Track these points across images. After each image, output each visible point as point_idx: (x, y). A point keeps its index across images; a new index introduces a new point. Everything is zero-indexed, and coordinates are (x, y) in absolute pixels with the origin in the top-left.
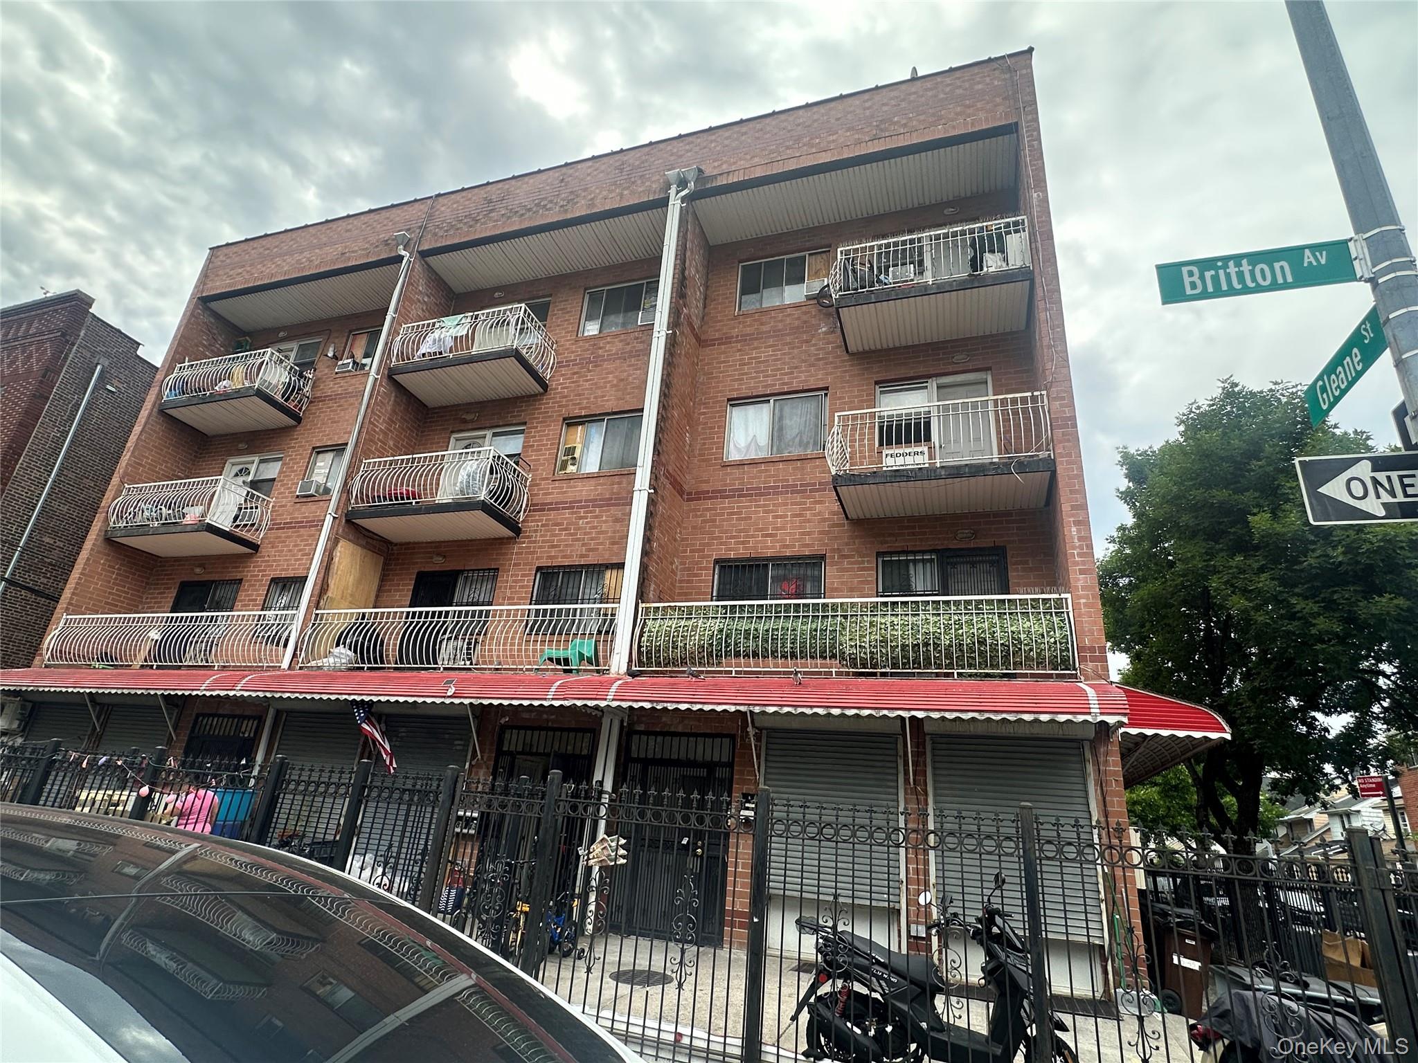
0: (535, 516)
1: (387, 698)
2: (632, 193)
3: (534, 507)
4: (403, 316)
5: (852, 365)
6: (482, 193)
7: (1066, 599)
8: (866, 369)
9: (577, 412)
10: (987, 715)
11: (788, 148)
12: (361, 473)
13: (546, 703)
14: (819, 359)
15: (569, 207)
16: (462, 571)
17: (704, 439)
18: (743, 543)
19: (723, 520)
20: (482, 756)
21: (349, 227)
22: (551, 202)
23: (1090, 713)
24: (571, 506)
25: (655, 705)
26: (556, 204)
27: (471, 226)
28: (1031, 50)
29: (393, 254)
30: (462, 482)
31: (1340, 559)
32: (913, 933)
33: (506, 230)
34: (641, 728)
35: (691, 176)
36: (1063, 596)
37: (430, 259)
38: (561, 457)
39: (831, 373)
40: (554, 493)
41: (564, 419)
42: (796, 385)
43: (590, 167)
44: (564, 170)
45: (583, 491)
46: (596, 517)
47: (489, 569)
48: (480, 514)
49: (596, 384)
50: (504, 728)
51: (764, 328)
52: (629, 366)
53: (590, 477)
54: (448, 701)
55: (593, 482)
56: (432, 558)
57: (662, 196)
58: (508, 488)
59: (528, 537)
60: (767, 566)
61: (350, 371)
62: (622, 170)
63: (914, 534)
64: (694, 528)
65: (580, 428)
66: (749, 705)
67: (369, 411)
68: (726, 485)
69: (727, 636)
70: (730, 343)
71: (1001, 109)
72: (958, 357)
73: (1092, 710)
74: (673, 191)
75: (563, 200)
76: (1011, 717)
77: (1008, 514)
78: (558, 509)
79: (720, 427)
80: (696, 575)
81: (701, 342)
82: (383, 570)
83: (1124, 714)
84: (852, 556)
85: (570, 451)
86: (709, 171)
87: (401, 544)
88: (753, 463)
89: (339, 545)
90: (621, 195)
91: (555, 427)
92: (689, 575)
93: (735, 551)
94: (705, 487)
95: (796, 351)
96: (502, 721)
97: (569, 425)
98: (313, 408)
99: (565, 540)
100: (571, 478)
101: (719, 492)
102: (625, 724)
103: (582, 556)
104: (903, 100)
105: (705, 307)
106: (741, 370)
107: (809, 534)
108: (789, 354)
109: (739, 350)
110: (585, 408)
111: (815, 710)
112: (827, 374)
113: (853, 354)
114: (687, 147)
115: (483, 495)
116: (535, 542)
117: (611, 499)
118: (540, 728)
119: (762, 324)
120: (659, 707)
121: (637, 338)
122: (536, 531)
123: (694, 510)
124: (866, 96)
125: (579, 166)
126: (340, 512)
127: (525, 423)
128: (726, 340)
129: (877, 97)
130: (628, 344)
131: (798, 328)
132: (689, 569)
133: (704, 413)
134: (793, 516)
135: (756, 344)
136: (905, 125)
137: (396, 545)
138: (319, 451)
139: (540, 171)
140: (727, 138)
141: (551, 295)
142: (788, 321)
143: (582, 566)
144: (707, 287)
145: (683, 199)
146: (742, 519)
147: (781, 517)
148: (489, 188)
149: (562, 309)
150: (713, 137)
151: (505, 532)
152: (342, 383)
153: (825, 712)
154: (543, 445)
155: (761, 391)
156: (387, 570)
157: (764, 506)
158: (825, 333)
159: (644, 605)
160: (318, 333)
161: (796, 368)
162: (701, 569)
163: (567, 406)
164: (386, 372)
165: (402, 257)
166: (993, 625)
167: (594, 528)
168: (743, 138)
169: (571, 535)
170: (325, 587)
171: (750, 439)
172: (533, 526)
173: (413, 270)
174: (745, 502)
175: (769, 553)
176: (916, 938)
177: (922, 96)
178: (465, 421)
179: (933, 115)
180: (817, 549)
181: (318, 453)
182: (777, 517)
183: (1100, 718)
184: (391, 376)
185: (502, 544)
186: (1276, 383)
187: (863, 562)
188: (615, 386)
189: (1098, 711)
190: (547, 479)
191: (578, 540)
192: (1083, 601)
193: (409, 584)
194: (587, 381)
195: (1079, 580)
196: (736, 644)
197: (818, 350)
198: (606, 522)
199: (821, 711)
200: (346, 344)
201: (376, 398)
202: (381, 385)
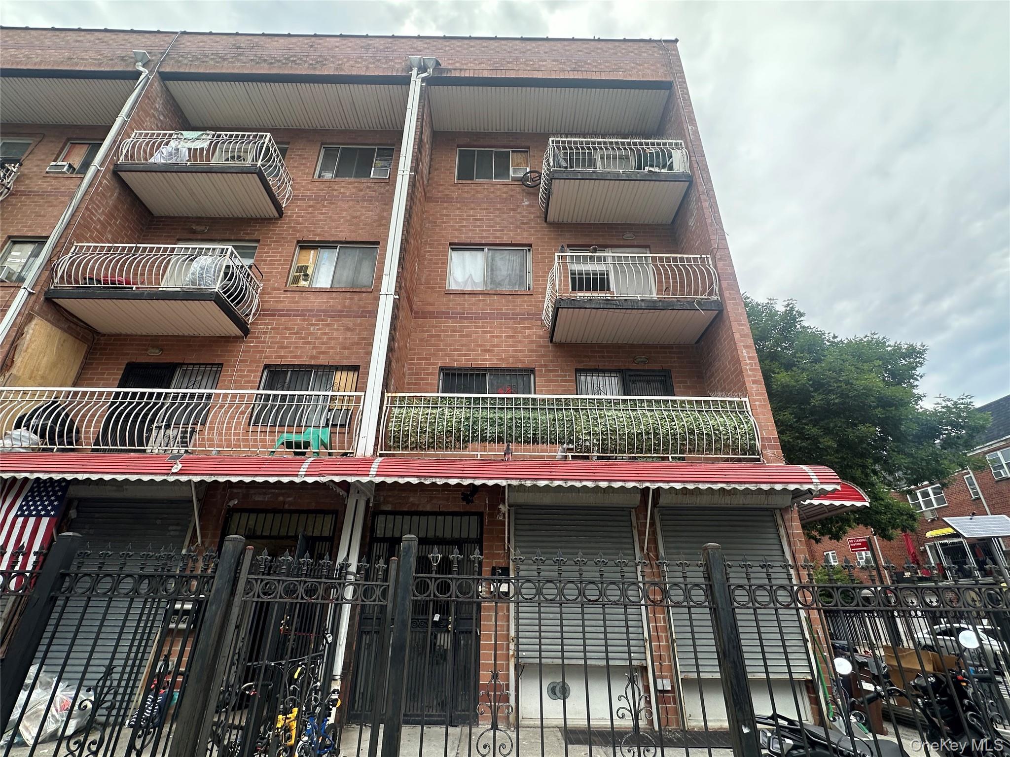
0: (265, 320)
1: (86, 476)
2: (377, 67)
3: (263, 312)
4: (136, 121)
5: (550, 231)
6: (231, 40)
7: (745, 402)
8: (561, 235)
9: (311, 237)
10: (733, 486)
11: (508, 63)
12: (70, 255)
13: (297, 480)
14: (525, 224)
15: (318, 66)
16: (181, 365)
17: (429, 271)
18: (465, 355)
19: (448, 336)
20: (203, 543)
21: (79, 39)
22: (300, 59)
23: (812, 483)
24: (302, 314)
25: (422, 480)
26: (305, 62)
27: (218, 62)
28: (676, 41)
29: (130, 69)
30: (193, 274)
31: (837, 401)
32: (660, 688)
33: (254, 71)
34: (388, 508)
35: (431, 64)
36: (743, 399)
37: (171, 84)
38: (293, 273)
39: (533, 235)
40: (286, 302)
41: (298, 242)
42: (505, 240)
43: (338, 42)
44: (313, 39)
45: (315, 302)
46: (328, 325)
47: (212, 364)
48: (212, 306)
49: (331, 217)
50: (232, 511)
51: (479, 195)
52: (362, 207)
53: (321, 291)
54: (171, 479)
55: (325, 295)
56: (147, 350)
57: (404, 74)
58: (242, 289)
59: (257, 338)
60: (484, 375)
61: (64, 173)
62: (367, 50)
63: (603, 357)
64: (422, 340)
65: (312, 252)
66: (520, 479)
67: (88, 197)
68: (448, 308)
69: (474, 423)
70: (451, 202)
71: (661, 71)
72: (628, 235)
73: (814, 481)
74: (414, 72)
75: (313, 60)
76: (752, 487)
77: (670, 347)
78: (289, 316)
79: (444, 264)
80: (423, 379)
81: (427, 199)
82: (85, 358)
83: (838, 483)
84: (556, 371)
85: (303, 269)
86: (444, 65)
87: (110, 335)
88: (472, 294)
89: (34, 322)
90: (367, 68)
91: (290, 247)
92: (416, 379)
93: (458, 361)
94: (430, 309)
95: (505, 216)
96: (231, 504)
97: (302, 248)
98: (13, 200)
99: (296, 343)
100: (303, 291)
101: (443, 313)
102: (371, 505)
103: (312, 357)
104: (593, 51)
105: (429, 173)
106: (461, 223)
107: (520, 351)
108: (500, 217)
109: (459, 209)
110: (319, 235)
111: (585, 483)
112: (530, 235)
113: (550, 224)
114: (426, 46)
115: (217, 287)
116: (264, 342)
117: (343, 311)
118: (275, 511)
119: (477, 192)
120: (427, 482)
121: (370, 187)
122: (265, 333)
123: (420, 326)
124: (566, 43)
125: (328, 39)
126: (38, 288)
127: (258, 241)
128: (448, 199)
129: (574, 45)
130: (361, 190)
131: (506, 199)
132: (417, 374)
133: (429, 251)
134: (507, 337)
135: (472, 205)
136: (596, 67)
137: (104, 335)
138: (16, 240)
139: (289, 35)
140: (458, 46)
141: (288, 143)
142: (498, 193)
143: (312, 366)
144: (431, 159)
145: (423, 80)
146: (463, 336)
147: (497, 337)
148: (238, 37)
149: (300, 155)
150: (447, 44)
151: (235, 331)
152: (53, 182)
153: (593, 485)
154: (277, 261)
155: (477, 241)
156: (90, 359)
157: (483, 327)
158: (528, 206)
159: (390, 394)
160: (30, 135)
161: (506, 227)
162: (428, 374)
163: (302, 231)
164: (112, 167)
165: (140, 73)
166: (696, 419)
167: (325, 334)
168: (472, 49)
169: (303, 338)
170: (8, 362)
171: (467, 276)
172: (262, 328)
173: (151, 85)
174: (466, 323)
175: (488, 365)
176: (664, 691)
177: (606, 52)
178: (194, 232)
179: (615, 64)
180: (527, 363)
181: (15, 243)
182: (493, 337)
183: (821, 487)
184: (117, 172)
185: (228, 342)
186: (771, 300)
187: (565, 376)
188: (349, 221)
189: (818, 481)
190: (279, 289)
191: (309, 343)
192: (757, 403)
193: (117, 374)
194: (322, 214)
195: (753, 388)
196: (483, 430)
197: (523, 217)
198: (337, 330)
199: (590, 484)
200: (62, 149)
201: (97, 189)
202: (104, 177)
